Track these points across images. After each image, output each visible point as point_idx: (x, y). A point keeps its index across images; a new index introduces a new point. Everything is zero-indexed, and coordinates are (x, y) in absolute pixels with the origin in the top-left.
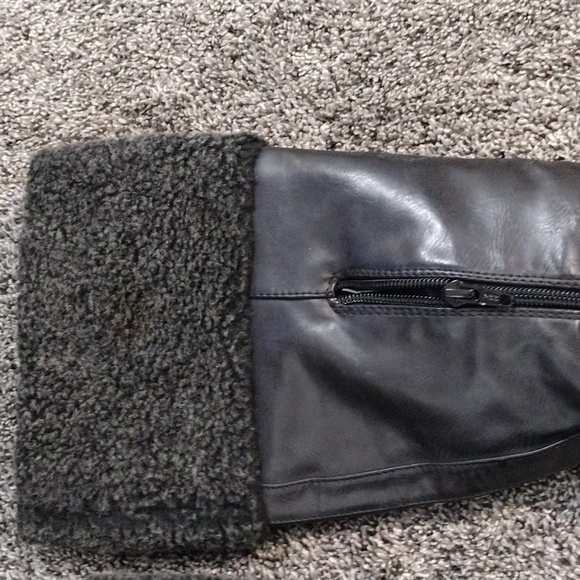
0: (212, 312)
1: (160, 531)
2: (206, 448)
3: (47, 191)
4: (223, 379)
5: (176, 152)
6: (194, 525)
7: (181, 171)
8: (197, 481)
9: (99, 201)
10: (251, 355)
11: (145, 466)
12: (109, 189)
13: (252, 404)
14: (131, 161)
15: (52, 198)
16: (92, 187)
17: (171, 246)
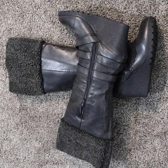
0: (80, 135)
1: (108, 154)
2: (97, 145)
3: (61, 148)
4: (89, 138)
5: (60, 130)
6: (108, 150)
7: (62, 130)
8: (102, 148)
9: (64, 142)
10: (87, 133)
11: (98, 153)
12: (62, 140)
13: (93, 136)
14: (60, 136)
15: (62, 148)
16: (61, 142)
17: (71, 136)
